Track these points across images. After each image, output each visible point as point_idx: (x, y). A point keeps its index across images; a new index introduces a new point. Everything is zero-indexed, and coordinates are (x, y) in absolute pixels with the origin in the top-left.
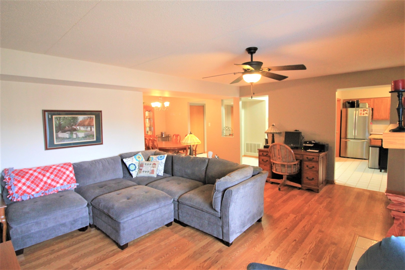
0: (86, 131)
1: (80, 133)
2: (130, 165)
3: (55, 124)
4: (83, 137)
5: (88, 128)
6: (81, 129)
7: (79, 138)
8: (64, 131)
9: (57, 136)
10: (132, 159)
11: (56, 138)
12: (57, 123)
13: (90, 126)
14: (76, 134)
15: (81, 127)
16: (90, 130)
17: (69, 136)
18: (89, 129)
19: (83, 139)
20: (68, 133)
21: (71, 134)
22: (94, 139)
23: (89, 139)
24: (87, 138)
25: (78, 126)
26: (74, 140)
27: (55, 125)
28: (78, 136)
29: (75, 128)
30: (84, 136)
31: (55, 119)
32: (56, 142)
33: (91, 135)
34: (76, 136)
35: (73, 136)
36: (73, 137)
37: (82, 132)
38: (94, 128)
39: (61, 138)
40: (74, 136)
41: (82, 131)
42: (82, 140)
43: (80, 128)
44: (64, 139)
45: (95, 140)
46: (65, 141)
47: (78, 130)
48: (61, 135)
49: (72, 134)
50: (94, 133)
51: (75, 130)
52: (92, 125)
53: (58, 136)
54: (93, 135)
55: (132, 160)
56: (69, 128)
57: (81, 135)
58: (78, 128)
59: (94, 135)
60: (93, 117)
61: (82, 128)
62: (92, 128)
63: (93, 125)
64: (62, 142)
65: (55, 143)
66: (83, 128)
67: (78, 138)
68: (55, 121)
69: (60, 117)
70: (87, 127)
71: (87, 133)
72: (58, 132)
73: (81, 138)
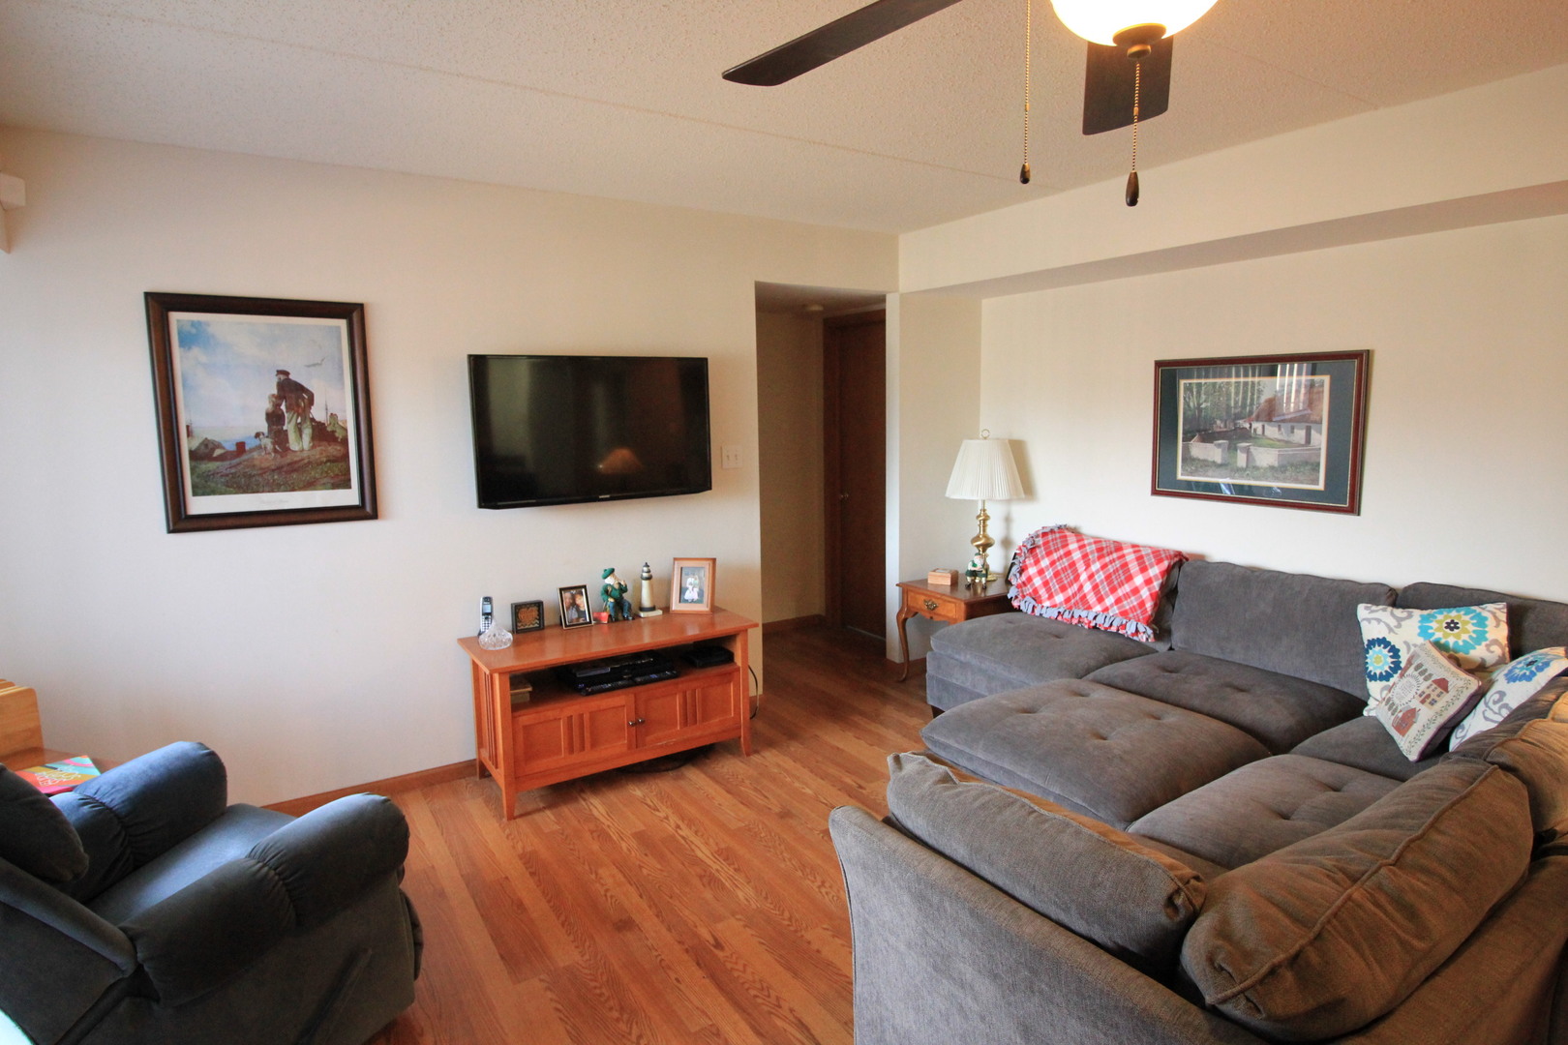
0: (1288, 443)
1: (1261, 449)
2: (1372, 643)
3: (1184, 409)
4: (1272, 468)
5: (1295, 430)
6: (1267, 433)
7: (1256, 468)
8: (1208, 437)
9: (1186, 449)
10: (1400, 620)
11: (1184, 460)
12: (1189, 406)
13: (1305, 425)
14: (1247, 451)
15: (1266, 426)
16: (1303, 442)
17: (1223, 458)
18: (1300, 435)
19: (1269, 474)
20: (1219, 446)
21: (1229, 448)
22: (1316, 481)
23: (1297, 481)
24: (1288, 474)
25: (1258, 419)
26: (1236, 475)
27: (1184, 413)
28: (1254, 460)
29: (1247, 426)
30: (1276, 464)
31: (1185, 391)
32: (1182, 475)
33: (1307, 463)
34: (1248, 457)
35: (1236, 458)
36: (1236, 462)
37: (1272, 446)
38: (1320, 432)
39: (1199, 460)
40: (1241, 459)
41: (1272, 444)
42: (1267, 480)
43: (1263, 427)
44: (1206, 465)
45: (1321, 486)
46: (1210, 473)
47: (1254, 438)
48: (1199, 450)
49: (1232, 448)
50: (1319, 456)
51: (1245, 435)
52: (1314, 417)
53: (1189, 452)
54: (1312, 464)
55: (1393, 622)
56: (1225, 426)
57: (1266, 457)
58: (1255, 430)
59: (1318, 464)
60: (1322, 385)
61: (1271, 431)
62: (1313, 432)
63: (1318, 418)
64: (1200, 476)
65: (1180, 477)
66: (1276, 429)
67: (1251, 467)
68: (1185, 399)
69: (1199, 385)
70: (1293, 428)
71: (1290, 451)
72: (1190, 440)
73: (1265, 469)
